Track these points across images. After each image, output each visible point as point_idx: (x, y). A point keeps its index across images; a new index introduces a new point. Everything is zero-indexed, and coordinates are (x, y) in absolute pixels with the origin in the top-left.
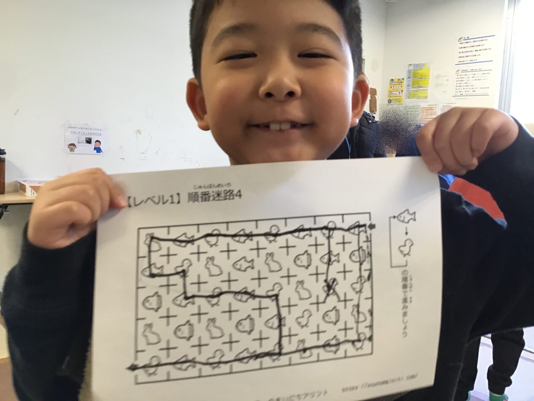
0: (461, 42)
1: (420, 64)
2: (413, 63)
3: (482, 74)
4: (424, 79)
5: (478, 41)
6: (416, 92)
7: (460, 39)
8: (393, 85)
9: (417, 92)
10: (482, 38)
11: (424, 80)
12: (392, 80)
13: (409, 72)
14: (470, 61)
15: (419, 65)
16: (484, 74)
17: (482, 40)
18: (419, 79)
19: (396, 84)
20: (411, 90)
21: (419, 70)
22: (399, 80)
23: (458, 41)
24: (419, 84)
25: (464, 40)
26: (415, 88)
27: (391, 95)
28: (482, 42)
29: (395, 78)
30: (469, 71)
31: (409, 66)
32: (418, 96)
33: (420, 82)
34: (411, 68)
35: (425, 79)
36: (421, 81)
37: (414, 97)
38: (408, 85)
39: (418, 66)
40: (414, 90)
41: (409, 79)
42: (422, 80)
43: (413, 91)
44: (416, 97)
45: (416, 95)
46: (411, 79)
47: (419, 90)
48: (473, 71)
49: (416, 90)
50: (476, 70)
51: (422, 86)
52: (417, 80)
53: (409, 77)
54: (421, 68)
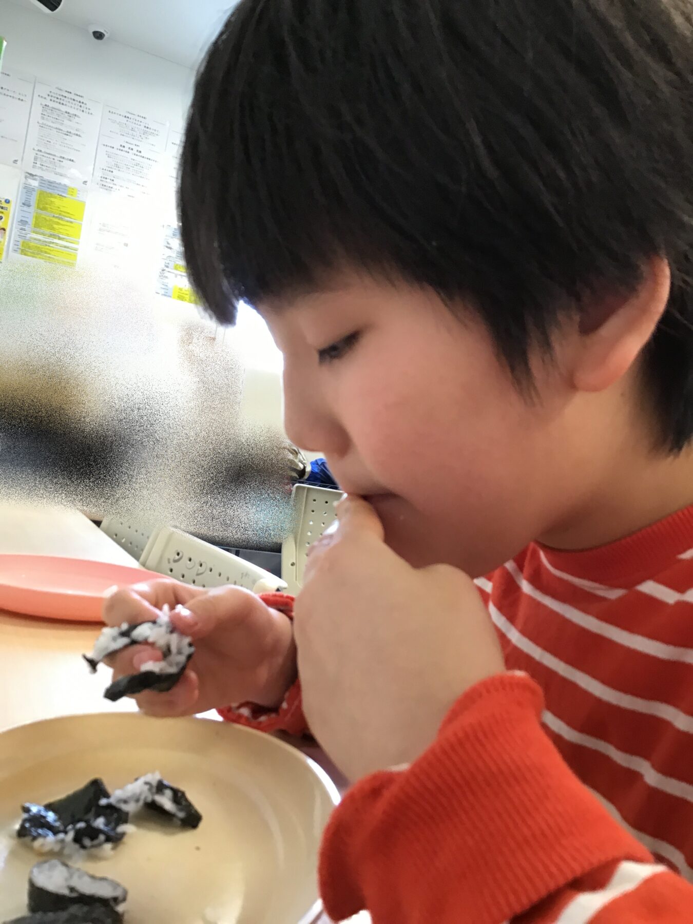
1: (60, 184)
2: (38, 174)
4: (68, 221)
6: (46, 245)
9: (47, 247)
11: (68, 224)
13: (28, 190)
15: (56, 185)
18: (54, 217)
20: (31, 238)
21: (55, 198)
24: (53, 229)
26: (43, 234)
31: (26, 177)
32: (49, 257)
33: (55, 226)
34: (35, 183)
35: (71, 222)
36: (58, 224)
37: (39, 256)
38: (23, 222)
39: (53, 187)
40: (40, 240)
41: (25, 208)
42: (60, 221)
43: (35, 239)
44: (46, 256)
45: (46, 252)
46: (32, 209)
47: (51, 243)
49: (46, 242)
51: (61, 236)
52: (48, 218)
53: (26, 204)
54: (60, 193)
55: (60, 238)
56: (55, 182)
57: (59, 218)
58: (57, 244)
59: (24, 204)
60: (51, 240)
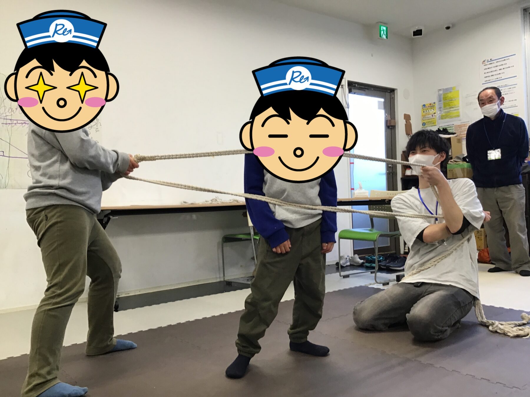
0: (485, 64)
1: (449, 88)
2: (442, 88)
3: (508, 89)
5: (500, 61)
7: (484, 61)
8: (425, 110)
9: (449, 113)
10: (504, 58)
12: (424, 105)
13: (440, 96)
14: (496, 79)
16: (511, 88)
17: (505, 60)
18: (450, 101)
19: (428, 108)
20: (443, 112)
21: (449, 94)
22: (430, 104)
23: (482, 64)
24: (450, 105)
25: (487, 62)
26: (447, 109)
27: (424, 119)
28: (504, 61)
29: (427, 103)
31: (438, 92)
32: (451, 117)
33: (451, 104)
34: (441, 92)
35: (455, 100)
36: (451, 103)
37: (447, 117)
38: (440, 108)
39: (447, 90)
40: (446, 112)
41: (440, 102)
42: (452, 101)
44: (449, 117)
45: (449, 115)
46: (442, 102)
47: (450, 111)
50: (502, 86)
51: (453, 107)
52: (448, 102)
53: (440, 101)
54: (450, 91)
55: (453, 108)
56: (448, 88)
57: (451, 101)
58: (452, 110)
59: (439, 101)
60: (449, 110)
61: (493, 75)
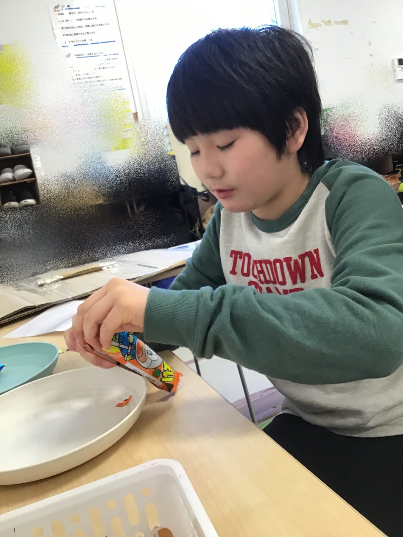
0: (59, 13)
3: (106, 60)
7: (57, 7)
14: (83, 41)
16: (110, 59)
23: (55, 11)
25: (63, 10)
30: (85, 56)
48: (92, 55)
50: (96, 55)
61: (77, 34)
